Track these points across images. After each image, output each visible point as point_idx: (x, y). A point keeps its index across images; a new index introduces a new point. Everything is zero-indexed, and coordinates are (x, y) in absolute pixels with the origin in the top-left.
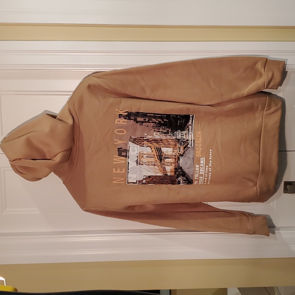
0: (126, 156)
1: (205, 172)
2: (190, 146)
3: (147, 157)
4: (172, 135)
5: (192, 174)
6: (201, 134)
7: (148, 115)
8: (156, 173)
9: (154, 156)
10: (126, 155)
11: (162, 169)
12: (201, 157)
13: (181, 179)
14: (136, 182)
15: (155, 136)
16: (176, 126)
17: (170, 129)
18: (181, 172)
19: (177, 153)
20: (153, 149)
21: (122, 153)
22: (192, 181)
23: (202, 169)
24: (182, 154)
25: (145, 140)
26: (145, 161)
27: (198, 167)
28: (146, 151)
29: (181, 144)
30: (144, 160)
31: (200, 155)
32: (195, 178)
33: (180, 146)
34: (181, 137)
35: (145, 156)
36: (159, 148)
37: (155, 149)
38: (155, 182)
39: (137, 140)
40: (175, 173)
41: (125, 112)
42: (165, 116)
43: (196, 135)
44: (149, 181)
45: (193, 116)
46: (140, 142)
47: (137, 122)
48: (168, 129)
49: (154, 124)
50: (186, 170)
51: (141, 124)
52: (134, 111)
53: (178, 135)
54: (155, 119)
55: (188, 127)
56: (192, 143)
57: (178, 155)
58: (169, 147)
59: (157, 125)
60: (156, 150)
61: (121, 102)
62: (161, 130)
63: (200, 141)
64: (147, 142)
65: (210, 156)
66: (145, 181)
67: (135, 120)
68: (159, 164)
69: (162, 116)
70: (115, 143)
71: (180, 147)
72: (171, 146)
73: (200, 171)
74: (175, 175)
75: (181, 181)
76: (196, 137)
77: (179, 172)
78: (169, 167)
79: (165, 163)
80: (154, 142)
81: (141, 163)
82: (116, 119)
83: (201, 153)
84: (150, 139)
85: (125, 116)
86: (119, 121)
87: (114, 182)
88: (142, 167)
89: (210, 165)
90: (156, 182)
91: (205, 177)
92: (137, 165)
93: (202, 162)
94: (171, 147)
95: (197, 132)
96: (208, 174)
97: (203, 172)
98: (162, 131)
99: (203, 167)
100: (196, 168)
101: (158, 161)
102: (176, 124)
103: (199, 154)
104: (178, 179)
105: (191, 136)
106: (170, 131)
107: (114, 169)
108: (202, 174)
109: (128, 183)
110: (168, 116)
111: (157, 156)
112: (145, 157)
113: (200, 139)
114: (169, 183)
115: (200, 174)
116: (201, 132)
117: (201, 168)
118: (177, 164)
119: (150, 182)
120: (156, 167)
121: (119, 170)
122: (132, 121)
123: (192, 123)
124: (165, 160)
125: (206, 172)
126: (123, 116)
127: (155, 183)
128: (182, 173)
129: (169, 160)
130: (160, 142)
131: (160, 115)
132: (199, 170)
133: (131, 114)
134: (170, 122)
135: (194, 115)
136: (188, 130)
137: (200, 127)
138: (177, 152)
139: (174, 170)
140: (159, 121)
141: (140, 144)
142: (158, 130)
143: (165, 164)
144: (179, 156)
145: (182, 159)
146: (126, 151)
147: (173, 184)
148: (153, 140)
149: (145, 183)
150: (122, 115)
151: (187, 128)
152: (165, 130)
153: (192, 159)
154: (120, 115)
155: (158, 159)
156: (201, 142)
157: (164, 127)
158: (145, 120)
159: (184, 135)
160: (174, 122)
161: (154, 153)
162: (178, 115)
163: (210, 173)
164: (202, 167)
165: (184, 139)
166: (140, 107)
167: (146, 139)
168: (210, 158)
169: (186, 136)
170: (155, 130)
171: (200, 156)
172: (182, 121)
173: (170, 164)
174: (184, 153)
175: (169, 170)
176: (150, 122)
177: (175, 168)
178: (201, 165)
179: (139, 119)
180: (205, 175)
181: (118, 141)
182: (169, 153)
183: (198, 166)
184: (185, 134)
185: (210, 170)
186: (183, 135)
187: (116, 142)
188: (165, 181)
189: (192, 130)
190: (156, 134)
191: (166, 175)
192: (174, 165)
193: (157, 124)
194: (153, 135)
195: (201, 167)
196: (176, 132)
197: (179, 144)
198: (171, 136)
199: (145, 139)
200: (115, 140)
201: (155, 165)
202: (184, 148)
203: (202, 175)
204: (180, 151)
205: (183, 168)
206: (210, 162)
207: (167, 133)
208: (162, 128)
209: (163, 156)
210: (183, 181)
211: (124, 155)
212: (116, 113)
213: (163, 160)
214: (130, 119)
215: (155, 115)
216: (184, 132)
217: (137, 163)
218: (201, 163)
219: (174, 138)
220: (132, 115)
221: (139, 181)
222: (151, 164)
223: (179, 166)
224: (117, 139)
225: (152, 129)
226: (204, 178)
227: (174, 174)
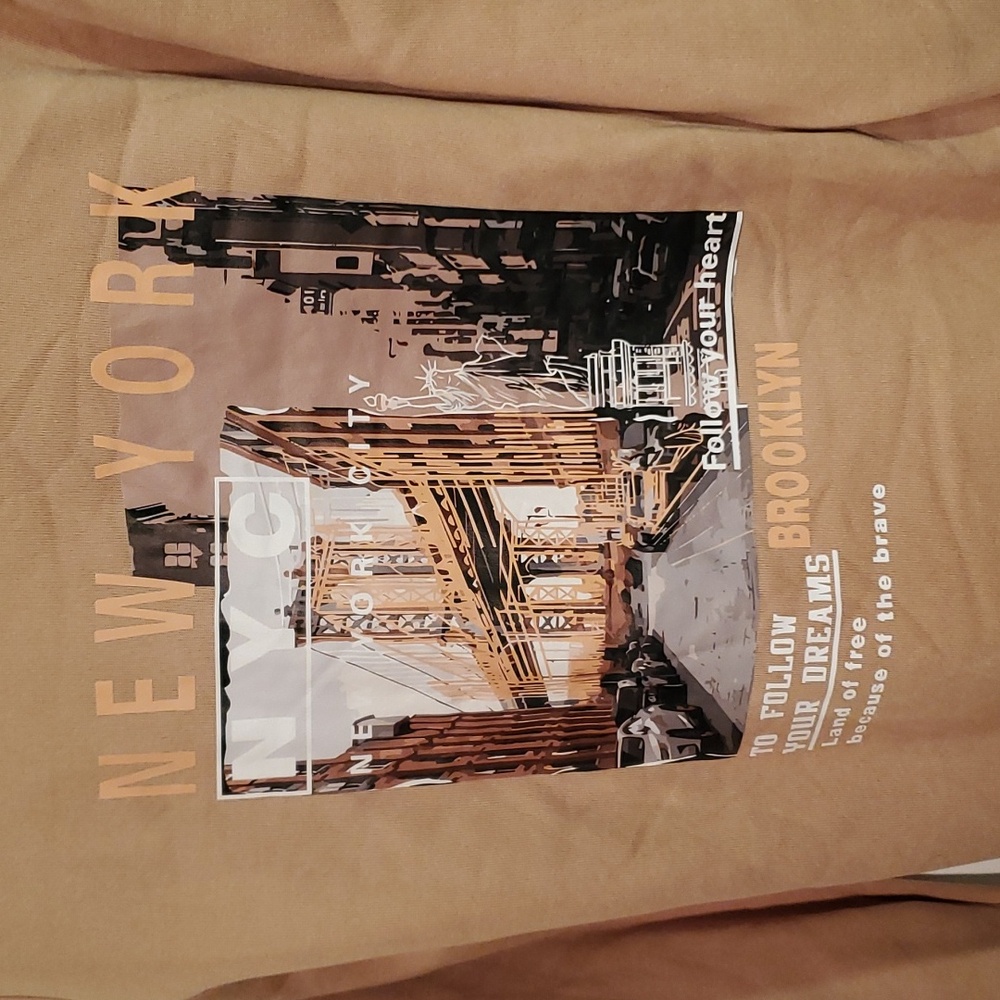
0: (200, 575)
1: (840, 665)
2: (715, 466)
3: (379, 572)
4: (566, 382)
5: (736, 682)
6: (795, 362)
7: (372, 219)
8: (458, 693)
9: (438, 559)
10: (205, 562)
11: (508, 665)
12: (806, 551)
13: (649, 723)
14: (292, 772)
15: (435, 392)
16: (601, 305)
17: (554, 333)
18: (656, 673)
19: (621, 527)
20: (427, 506)
21: (170, 548)
22: (738, 736)
23: (821, 645)
24: (654, 531)
25: (358, 428)
26: (362, 605)
27: (793, 630)
28: (368, 526)
29: (643, 453)
30: (357, 597)
31: (796, 536)
32: (763, 716)
33: (635, 465)
34: (643, 395)
35: (361, 565)
36: (468, 492)
37: (439, 499)
38: (450, 758)
39: (284, 436)
40: (608, 682)
41: (174, 201)
42: (510, 224)
43: (761, 375)
44: (399, 761)
45: (732, 216)
46: (310, 451)
47: (283, 284)
48: (537, 334)
49: (426, 295)
50: (693, 656)
51: (316, 296)
52: (250, 184)
53: (613, 378)
54: (432, 253)
55: (688, 311)
56: (727, 437)
57: (629, 543)
58: (550, 482)
59: (447, 303)
60: (447, 514)
61: (130, 111)
62: (477, 345)
63: (792, 424)
64: (374, 443)
65: (880, 541)
66: (368, 758)
67: (266, 267)
68: (480, 624)
69: (492, 224)
70: (101, 471)
71: (638, 478)
72: (569, 468)
73: (808, 659)
74: (610, 697)
75: (653, 742)
76: (762, 390)
77: (638, 677)
78: (564, 644)
79: (530, 614)
80: (433, 444)
81: (330, 625)
82: (94, 262)
83: (806, 517)
84: (391, 424)
85: (174, 234)
86: (123, 283)
87: (109, 790)
88: (342, 659)
89: (886, 611)
90: (462, 761)
91: (838, 699)
92: (299, 642)
93: (818, 589)
94: (564, 475)
95: (759, 347)
96: (864, 678)
97: (828, 665)
98: (490, 348)
99: (833, 627)
100: (774, 642)
101: (473, 600)
102: (595, 288)
103: (794, 529)
104: (626, 730)
105: (717, 381)
106: (550, 345)
107: (104, 688)
108: (822, 679)
109: (227, 790)
110: (538, 227)
111: (460, 556)
112: (362, 573)
113: (794, 402)
114: (559, 763)
115: (806, 679)
116: (792, 347)
117: (810, 639)
118: (620, 617)
119: (405, 767)
120: (453, 648)
121: (143, 687)
122: (235, 273)
123: (720, 279)
124: (527, 590)
125: (850, 666)
126: (156, 234)
127: (446, 767)
128: (656, 681)
129: (557, 588)
130: (474, 439)
131: (476, 223)
132: (798, 655)
133: (224, 213)
134: (552, 272)
135: (740, 216)
136: (695, 338)
137: (778, 306)
138: (620, 518)
139: (596, 664)
140: (463, 273)
141: (314, 463)
142: (455, 347)
143: (527, 622)
144: (638, 546)
145: (659, 573)
146: (202, 529)
147: (586, 765)
148: (417, 429)
149: (371, 781)
150: (148, 225)
151: (685, 322)
152: (510, 340)
153: (743, 573)
154: (127, 224)
155: (469, 581)
156: (798, 432)
157: (501, 322)
158: (353, 263)
159: (667, 378)
160: (579, 271)
161: (437, 532)
162: (616, 217)
163: (881, 675)
164: (820, 627)
165: (663, 411)
166: (302, 150)
167: (366, 419)
168: (882, 557)
169: (678, 389)
170: (436, 347)
171: (804, 542)
172: (647, 267)
173: (568, 620)
174: (672, 522)
175: (564, 669)
176: (390, 285)
177: (607, 650)
178: (813, 615)
179: (298, 260)
180: (839, 689)
181: (124, 446)
182: (558, 530)
183: (793, 620)
184: (674, 369)
185: (884, 652)
186: (659, 380)
187: (113, 456)
188: (523, 751)
189: (722, 333)
190: (441, 382)
191: (539, 703)
192: (596, 624)
193: (445, 295)
194: (414, 387)
195: (811, 630)
196: (596, 357)
197: (628, 452)
198: (562, 388)
199: (352, 419)
200: (100, 441)
201: (444, 633)
202: (674, 482)
203: (816, 691)
204: (638, 511)
205: (671, 645)
206: (885, 583)
207: (530, 364)
208: (487, 326)
209: (513, 560)
210: (665, 739)
211: (184, 562)
212: (95, 209)
213: (510, 591)
214: (216, 258)
215: (431, 222)
216: (661, 356)
217: (300, 630)
218: (813, 596)
219: (587, 402)
220: (237, 225)
221: (316, 767)
222: (417, 625)
223: (637, 634)
224: (113, 434)
225: (406, 335)
226: (833, 704)
227: (598, 690)
